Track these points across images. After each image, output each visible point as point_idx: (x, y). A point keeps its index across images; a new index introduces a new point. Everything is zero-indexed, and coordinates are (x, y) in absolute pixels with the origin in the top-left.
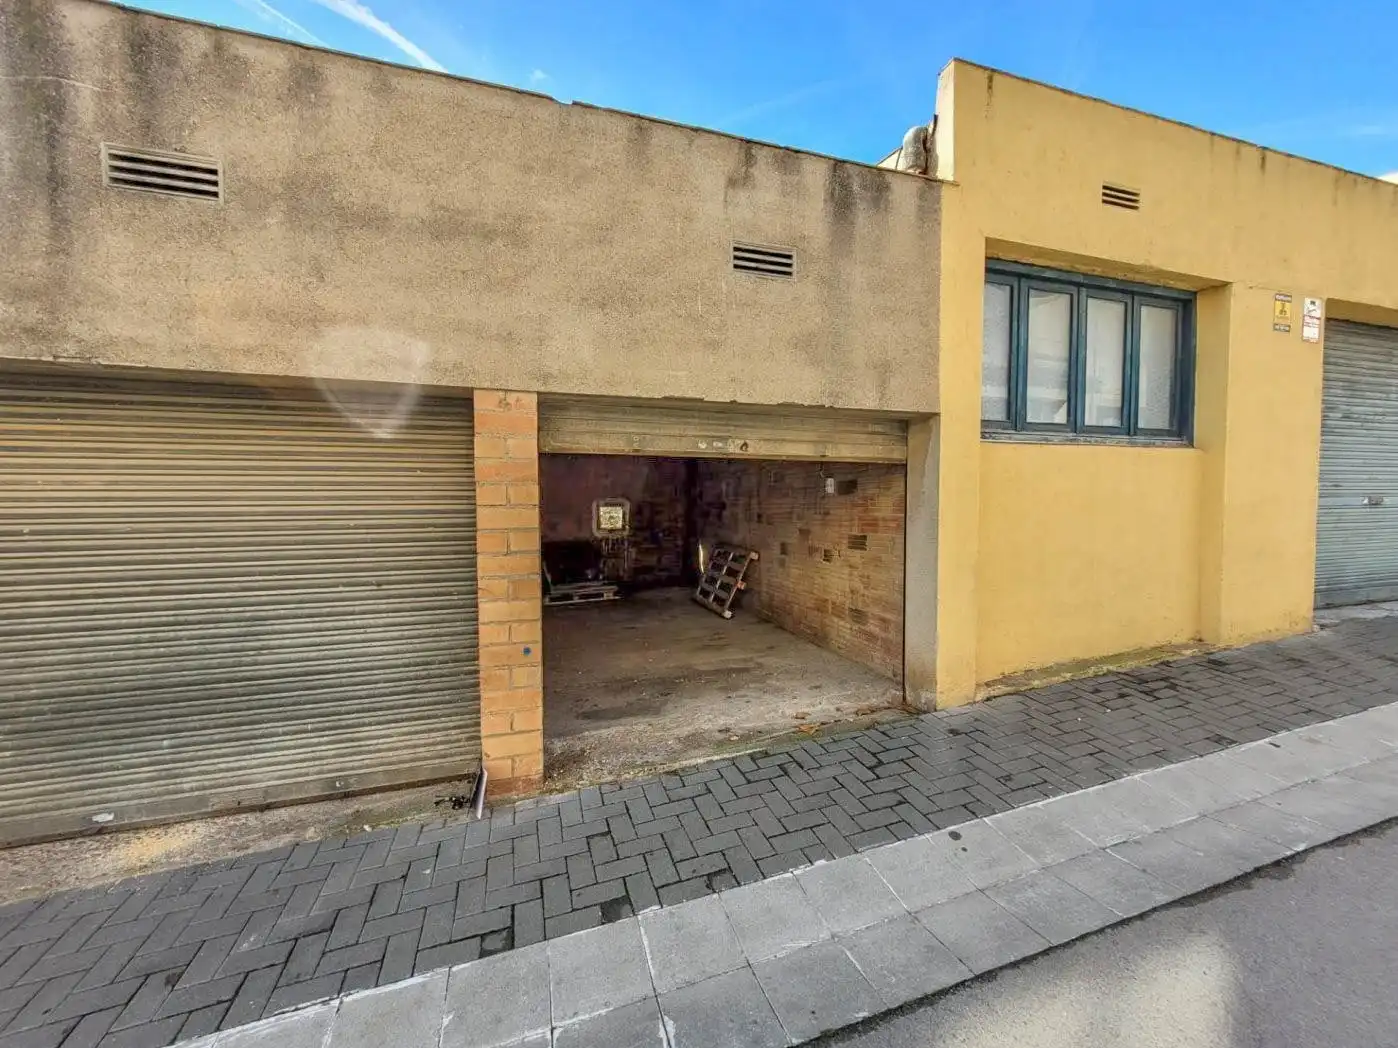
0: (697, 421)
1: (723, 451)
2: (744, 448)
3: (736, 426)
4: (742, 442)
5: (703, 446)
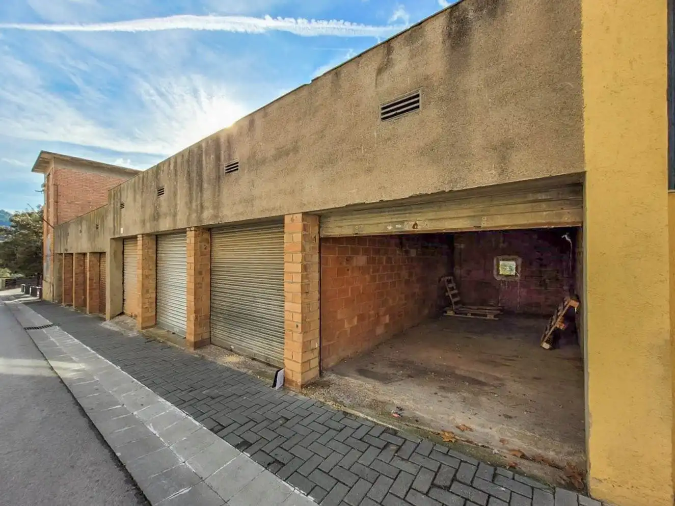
0: (387, 213)
1: (403, 230)
2: (416, 226)
3: (409, 213)
4: (414, 223)
5: (390, 228)
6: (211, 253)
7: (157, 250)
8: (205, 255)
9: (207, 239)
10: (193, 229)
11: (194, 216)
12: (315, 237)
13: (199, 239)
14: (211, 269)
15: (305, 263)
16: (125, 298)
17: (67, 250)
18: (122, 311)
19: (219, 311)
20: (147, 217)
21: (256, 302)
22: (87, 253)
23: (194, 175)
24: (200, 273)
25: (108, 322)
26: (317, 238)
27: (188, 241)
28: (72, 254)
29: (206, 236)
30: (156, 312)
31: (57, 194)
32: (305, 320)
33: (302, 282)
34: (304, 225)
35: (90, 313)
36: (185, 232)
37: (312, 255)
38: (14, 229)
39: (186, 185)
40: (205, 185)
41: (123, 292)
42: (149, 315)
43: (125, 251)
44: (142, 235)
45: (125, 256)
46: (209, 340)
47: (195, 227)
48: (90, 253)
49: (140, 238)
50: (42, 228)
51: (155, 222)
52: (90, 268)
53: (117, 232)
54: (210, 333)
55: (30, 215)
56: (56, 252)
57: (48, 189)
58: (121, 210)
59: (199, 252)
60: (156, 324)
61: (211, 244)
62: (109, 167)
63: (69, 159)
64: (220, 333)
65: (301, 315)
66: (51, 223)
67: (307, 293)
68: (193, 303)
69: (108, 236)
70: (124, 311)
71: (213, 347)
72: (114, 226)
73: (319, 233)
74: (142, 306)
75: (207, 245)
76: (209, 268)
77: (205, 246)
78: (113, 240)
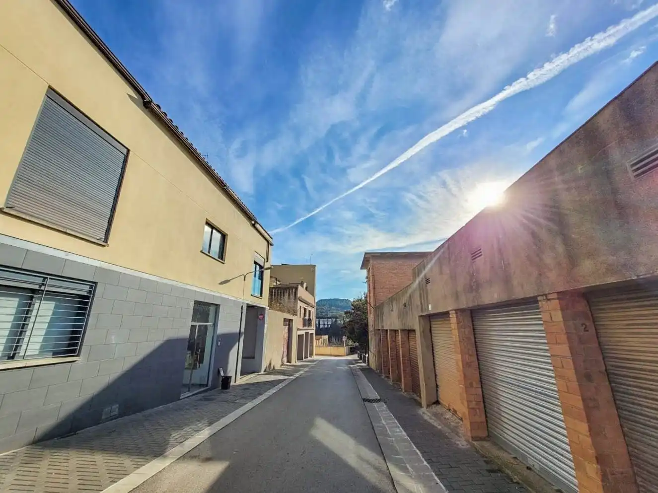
6: (598, 337)
7: (474, 329)
8: (588, 342)
9: (585, 313)
10: (554, 296)
11: (553, 274)
13: (571, 312)
14: (607, 370)
16: (438, 384)
17: (383, 327)
18: (436, 400)
20: (460, 288)
22: (398, 330)
24: (589, 378)
25: (424, 409)
27: (545, 316)
28: (387, 330)
29: (582, 307)
30: (486, 417)
31: (374, 283)
35: (406, 391)
36: (537, 302)
38: (353, 311)
41: (436, 376)
42: (476, 419)
43: (432, 329)
44: (455, 310)
45: (433, 334)
47: (558, 293)
48: (401, 330)
49: (453, 315)
50: (367, 309)
51: (474, 294)
52: (402, 344)
53: (425, 309)
55: (360, 300)
56: (376, 328)
57: (369, 280)
58: (426, 286)
59: (575, 337)
60: (488, 436)
61: (593, 322)
62: (404, 254)
63: (379, 254)
66: (372, 305)
68: (588, 437)
69: (417, 314)
70: (440, 400)
72: (421, 304)
74: (468, 405)
75: (588, 324)
76: (604, 368)
77: (584, 326)
78: (421, 318)
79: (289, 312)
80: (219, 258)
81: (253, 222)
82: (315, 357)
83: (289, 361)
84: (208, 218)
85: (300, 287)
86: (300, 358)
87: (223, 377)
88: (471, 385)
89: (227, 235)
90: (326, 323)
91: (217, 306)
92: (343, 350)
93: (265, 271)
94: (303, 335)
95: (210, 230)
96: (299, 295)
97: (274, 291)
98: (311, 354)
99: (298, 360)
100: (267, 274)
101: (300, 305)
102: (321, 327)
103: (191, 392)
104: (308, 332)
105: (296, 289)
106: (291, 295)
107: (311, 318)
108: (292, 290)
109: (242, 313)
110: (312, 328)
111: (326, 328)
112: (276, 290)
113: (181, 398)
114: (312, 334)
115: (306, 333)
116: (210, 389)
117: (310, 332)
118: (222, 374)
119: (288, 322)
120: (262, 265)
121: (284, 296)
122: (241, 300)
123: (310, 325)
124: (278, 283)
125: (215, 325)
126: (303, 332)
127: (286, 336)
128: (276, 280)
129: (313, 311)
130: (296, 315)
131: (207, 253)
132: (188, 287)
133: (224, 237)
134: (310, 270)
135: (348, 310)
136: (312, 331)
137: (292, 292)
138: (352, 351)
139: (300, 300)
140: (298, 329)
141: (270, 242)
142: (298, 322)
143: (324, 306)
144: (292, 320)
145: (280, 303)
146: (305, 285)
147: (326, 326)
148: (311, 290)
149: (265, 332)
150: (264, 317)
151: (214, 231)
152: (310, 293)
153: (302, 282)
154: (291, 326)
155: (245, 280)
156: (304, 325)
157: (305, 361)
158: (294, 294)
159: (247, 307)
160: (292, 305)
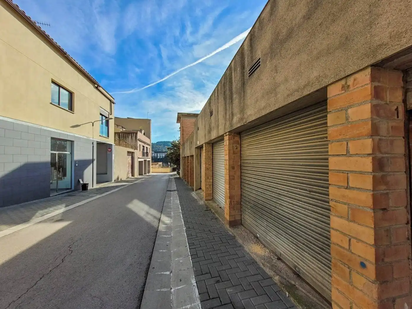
6: (241, 152)
7: (213, 153)
8: (236, 153)
9: (238, 141)
10: (227, 134)
11: (228, 123)
12: (397, 109)
13: (232, 141)
14: (241, 165)
15: (379, 155)
17: (185, 155)
18: (200, 187)
19: (247, 200)
20: (206, 132)
21: (281, 200)
23: (228, 92)
24: (233, 168)
25: (194, 192)
26: (401, 110)
27: (225, 143)
28: (186, 157)
29: (237, 138)
30: (213, 191)
31: (183, 131)
32: (383, 260)
33: (373, 191)
34: (375, 87)
35: (190, 186)
36: (223, 138)
37: (392, 142)
39: (223, 102)
40: (234, 96)
41: (201, 177)
42: (209, 192)
43: (201, 154)
44: (205, 143)
45: (201, 157)
46: (240, 221)
47: (228, 132)
48: (190, 156)
49: (204, 146)
50: (180, 147)
51: (210, 134)
52: (190, 163)
53: (197, 144)
54: (241, 216)
56: (182, 156)
57: (181, 130)
58: (198, 132)
59: (232, 151)
60: (213, 199)
61: (240, 145)
64: (248, 218)
65: (373, 250)
66: (182, 144)
67: (384, 209)
68: (228, 191)
69: (194, 147)
70: (202, 188)
71: (243, 228)
72: (196, 141)
73: (405, 101)
74: (205, 187)
75: (238, 146)
76: (240, 164)
77: (236, 147)
78: (196, 149)
79: (132, 148)
80: (69, 109)
81: (96, 86)
82: (151, 174)
83: (133, 175)
84: (53, 78)
85: (139, 133)
86: (140, 174)
87: (82, 184)
88: (208, 178)
89: (74, 93)
90: (161, 156)
91: (72, 142)
92: (169, 169)
93: (110, 121)
94: (143, 161)
95: (58, 88)
96: (138, 137)
97: (121, 134)
98: (149, 172)
99: (139, 175)
100: (112, 123)
101: (140, 143)
102: (158, 157)
103: (58, 193)
104: (146, 160)
105: (136, 134)
106: (133, 137)
107: (148, 151)
108: (134, 134)
109: (93, 147)
110: (149, 157)
111: (162, 158)
112: (123, 134)
113: (51, 196)
114: (149, 161)
115: (144, 160)
116: (73, 191)
117: (148, 160)
118: (81, 182)
119: (131, 154)
120: (107, 116)
121: (128, 138)
122: (92, 139)
123: (147, 155)
124: (124, 130)
125: (72, 153)
126: (143, 160)
127: (130, 162)
128: (122, 127)
129: (150, 147)
130: (137, 149)
131: (58, 105)
132: (43, 128)
133: (71, 94)
134: (147, 122)
135: (170, 147)
136: (149, 159)
137: (134, 135)
138: (174, 170)
139: (139, 141)
140: (139, 158)
141: (112, 101)
142: (138, 154)
143: (160, 145)
144: (134, 152)
145: (126, 142)
146: (143, 132)
147: (161, 157)
148: (148, 134)
149: (113, 158)
150: (111, 150)
151: (61, 89)
152: (147, 136)
153: (141, 129)
154: (133, 156)
155: (93, 126)
156: (143, 155)
157: (144, 176)
158: (135, 136)
159: (97, 144)
160: (133, 143)
